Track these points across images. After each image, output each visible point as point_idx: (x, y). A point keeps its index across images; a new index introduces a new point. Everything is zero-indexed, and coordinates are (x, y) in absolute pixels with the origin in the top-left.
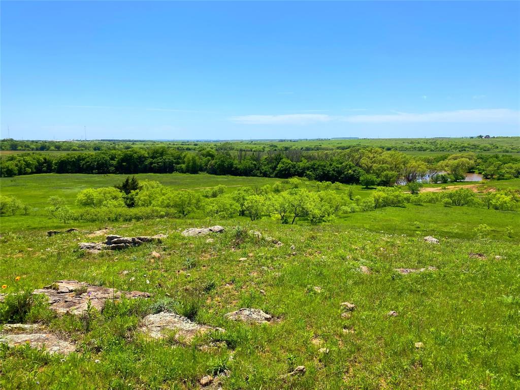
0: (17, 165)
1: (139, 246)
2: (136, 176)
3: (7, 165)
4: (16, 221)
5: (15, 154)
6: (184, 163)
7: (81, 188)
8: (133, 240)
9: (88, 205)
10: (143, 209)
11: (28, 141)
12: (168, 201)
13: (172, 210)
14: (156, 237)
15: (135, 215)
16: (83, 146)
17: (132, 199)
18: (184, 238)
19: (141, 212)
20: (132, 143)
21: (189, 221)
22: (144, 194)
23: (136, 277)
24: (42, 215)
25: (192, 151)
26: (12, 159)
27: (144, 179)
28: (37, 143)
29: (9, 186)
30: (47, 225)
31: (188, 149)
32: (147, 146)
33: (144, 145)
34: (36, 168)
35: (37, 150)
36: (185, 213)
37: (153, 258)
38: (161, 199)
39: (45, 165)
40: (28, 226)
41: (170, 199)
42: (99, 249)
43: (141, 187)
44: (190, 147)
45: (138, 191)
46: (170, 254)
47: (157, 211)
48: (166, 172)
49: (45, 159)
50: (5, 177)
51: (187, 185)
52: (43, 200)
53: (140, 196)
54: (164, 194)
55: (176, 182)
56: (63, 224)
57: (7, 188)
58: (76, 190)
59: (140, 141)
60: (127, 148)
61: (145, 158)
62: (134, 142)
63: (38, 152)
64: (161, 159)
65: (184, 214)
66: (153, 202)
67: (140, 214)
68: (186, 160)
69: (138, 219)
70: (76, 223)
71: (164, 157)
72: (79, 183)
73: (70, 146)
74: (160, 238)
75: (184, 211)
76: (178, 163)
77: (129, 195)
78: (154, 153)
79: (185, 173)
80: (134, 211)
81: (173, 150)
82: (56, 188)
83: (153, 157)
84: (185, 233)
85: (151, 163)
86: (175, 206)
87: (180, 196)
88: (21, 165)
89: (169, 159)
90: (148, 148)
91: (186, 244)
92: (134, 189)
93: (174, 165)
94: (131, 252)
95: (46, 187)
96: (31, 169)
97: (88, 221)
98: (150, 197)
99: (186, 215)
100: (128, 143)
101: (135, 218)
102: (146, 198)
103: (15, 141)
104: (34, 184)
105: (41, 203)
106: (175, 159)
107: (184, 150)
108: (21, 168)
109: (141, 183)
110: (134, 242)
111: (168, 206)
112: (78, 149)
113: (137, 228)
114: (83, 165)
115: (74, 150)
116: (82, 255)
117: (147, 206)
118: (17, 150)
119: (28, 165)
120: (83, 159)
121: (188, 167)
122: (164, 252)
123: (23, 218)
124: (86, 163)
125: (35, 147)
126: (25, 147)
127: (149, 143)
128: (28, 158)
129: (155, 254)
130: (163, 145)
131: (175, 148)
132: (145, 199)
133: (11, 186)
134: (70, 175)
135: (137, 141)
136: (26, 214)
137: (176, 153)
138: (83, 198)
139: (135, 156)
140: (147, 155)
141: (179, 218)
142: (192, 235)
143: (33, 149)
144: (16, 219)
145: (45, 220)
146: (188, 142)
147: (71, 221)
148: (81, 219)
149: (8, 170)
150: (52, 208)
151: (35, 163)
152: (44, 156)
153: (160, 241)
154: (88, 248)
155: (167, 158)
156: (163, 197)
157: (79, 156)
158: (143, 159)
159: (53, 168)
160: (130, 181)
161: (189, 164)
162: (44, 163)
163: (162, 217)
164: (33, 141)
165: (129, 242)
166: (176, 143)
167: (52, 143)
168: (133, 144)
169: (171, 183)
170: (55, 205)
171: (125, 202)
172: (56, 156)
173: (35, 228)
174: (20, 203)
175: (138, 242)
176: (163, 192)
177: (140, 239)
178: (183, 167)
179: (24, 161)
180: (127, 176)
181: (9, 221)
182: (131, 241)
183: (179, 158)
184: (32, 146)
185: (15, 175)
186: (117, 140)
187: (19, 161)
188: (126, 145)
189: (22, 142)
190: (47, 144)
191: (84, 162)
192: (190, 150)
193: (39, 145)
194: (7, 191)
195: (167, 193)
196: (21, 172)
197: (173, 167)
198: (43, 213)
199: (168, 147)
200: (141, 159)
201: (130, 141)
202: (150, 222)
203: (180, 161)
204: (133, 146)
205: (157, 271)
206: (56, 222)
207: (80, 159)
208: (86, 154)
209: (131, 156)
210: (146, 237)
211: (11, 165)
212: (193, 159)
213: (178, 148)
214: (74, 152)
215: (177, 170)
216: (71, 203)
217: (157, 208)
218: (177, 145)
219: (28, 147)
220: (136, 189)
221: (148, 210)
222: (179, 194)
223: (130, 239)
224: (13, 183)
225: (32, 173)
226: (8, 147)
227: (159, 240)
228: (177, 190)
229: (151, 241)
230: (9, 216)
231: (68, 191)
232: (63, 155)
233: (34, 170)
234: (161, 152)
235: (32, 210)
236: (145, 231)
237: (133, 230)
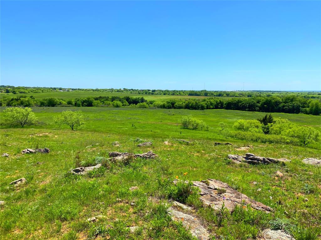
0: (206, 104)
1: (267, 164)
2: (272, 114)
3: (202, 103)
4: (202, 134)
5: (206, 98)
6: (308, 107)
7: (237, 119)
8: (264, 159)
9: (241, 129)
10: (275, 136)
11: (213, 91)
12: (293, 133)
13: (296, 140)
14: (281, 160)
15: (269, 139)
16: (241, 94)
17: (268, 129)
18: (304, 165)
19: (273, 138)
20: (272, 93)
21: (309, 150)
22: (277, 126)
23: (262, 190)
24: (215, 132)
25: (316, 98)
26: (204, 100)
27: (277, 117)
28: (217, 92)
29: (201, 115)
30: (216, 138)
31: (313, 97)
32: (282, 95)
33: (280, 94)
34: (215, 106)
35: (217, 96)
36: (306, 143)
37: (277, 176)
38: (288, 131)
39: (220, 104)
40: (207, 137)
41: (295, 131)
42: (240, 161)
43: (275, 121)
44: (315, 96)
45: (272, 124)
46: (291, 176)
47: (284, 139)
48: (293, 113)
49: (220, 101)
50: (200, 110)
51: (309, 123)
52: (216, 124)
53: (274, 127)
54: (290, 128)
55: (300, 120)
56: (225, 139)
57: (201, 116)
58: (235, 120)
59: (278, 92)
60: (269, 96)
61: (280, 103)
62: (273, 92)
63: (217, 97)
64: (291, 104)
65: (304, 143)
66: (282, 132)
67: (272, 139)
68: (310, 105)
69: (271, 142)
70: (232, 139)
71: (293, 103)
72: (237, 116)
73: (234, 94)
74: (284, 161)
75: (305, 142)
76: (304, 107)
77: (266, 126)
78: (286, 99)
79: (309, 114)
80: (268, 137)
81: (301, 97)
82: (224, 118)
83: (285, 103)
84: (305, 161)
85: (284, 106)
86: (298, 137)
87: (303, 130)
88: (208, 104)
89: (297, 104)
90: (282, 96)
91: (306, 171)
92: (270, 122)
93: (300, 108)
94: (262, 168)
95: (219, 117)
96: (213, 106)
97: (239, 139)
98: (280, 128)
99: (306, 144)
100: (269, 93)
101: (269, 141)
102: (277, 129)
103: (207, 91)
104: (213, 115)
105: (215, 125)
106: (302, 104)
107: (309, 98)
108: (208, 106)
109: (275, 119)
110: (264, 161)
111: (293, 136)
112: (238, 96)
113: (268, 149)
114: (240, 105)
115: (236, 96)
116: (229, 163)
117: (278, 134)
118: (207, 96)
119: (211, 104)
120: (241, 102)
121: (311, 110)
122: (286, 173)
123: (206, 132)
124: (242, 104)
125: (216, 95)
126: (211, 94)
127: (284, 93)
128: (212, 100)
129: (279, 173)
130: (293, 94)
131: (303, 96)
132: (277, 130)
133: (202, 115)
134: (233, 110)
135: (276, 92)
136: (207, 131)
137: (303, 100)
138: (238, 125)
139: (273, 101)
140: (281, 101)
141: (301, 145)
142: (311, 163)
143: (215, 96)
144: (202, 132)
145: (216, 135)
146: (313, 92)
147: (230, 138)
148: (235, 137)
149: (202, 106)
150: (220, 129)
151: (215, 103)
152: (220, 99)
153: (284, 164)
154: (233, 159)
155: (295, 103)
156: (290, 130)
157: (239, 100)
158: (278, 103)
159: (224, 106)
160: (268, 117)
161: (312, 107)
162: (220, 103)
163: (287, 143)
164: (215, 91)
165: (261, 161)
166: (303, 93)
167: (225, 92)
168: (273, 93)
169: (297, 121)
170: (222, 127)
171: (263, 130)
172: (226, 100)
173: (210, 139)
174: (205, 124)
175: (267, 162)
176: (290, 126)
177: (269, 159)
178: (307, 110)
179: (210, 102)
180: (267, 113)
181: (199, 133)
182: (262, 159)
183: (305, 103)
184: (215, 94)
185: (205, 109)
186: (262, 91)
187: (207, 102)
188: (268, 94)
189: (210, 92)
190: (222, 93)
191: (241, 104)
192: (314, 98)
193: (218, 93)
194: (200, 117)
195: (293, 127)
196: (208, 108)
197: (299, 109)
198: (216, 131)
199: (297, 96)
200: (277, 103)
201: (271, 91)
202: (279, 146)
203: (306, 105)
204: (272, 95)
205: (279, 188)
206: (221, 137)
207: (239, 102)
208: (242, 99)
209: (270, 101)
210: (273, 159)
211: (203, 104)
212: (316, 104)
213: (305, 97)
214: (235, 97)
215: (302, 112)
216: (231, 127)
217: (285, 137)
218: (304, 94)
219: (213, 94)
220: (271, 123)
221: (278, 137)
222: (302, 129)
223: (261, 158)
224: (203, 113)
225: (213, 108)
226: (203, 94)
227: (283, 163)
228: (300, 126)
229: (277, 162)
230: (199, 130)
231: (230, 120)
232: (230, 99)
233: (214, 107)
234: (292, 99)
235: (210, 128)
236: (274, 152)
237: (265, 150)
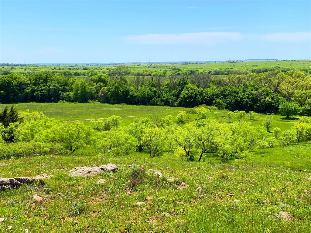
1: (17, 188)
2: (16, 105)
6: (71, 90)
8: (11, 181)
10: (23, 144)
12: (53, 135)
13: (58, 146)
14: (38, 177)
15: (15, 151)
17: (11, 132)
18: (70, 179)
19: (21, 148)
20: (10, 67)
21: (78, 158)
22: (26, 127)
23: (14, 226)
25: (81, 76)
27: (24, 110)
31: (77, 74)
32: (29, 71)
33: (25, 69)
36: (73, 149)
37: (35, 202)
38: (44, 133)
41: (56, 132)
43: (22, 119)
44: (79, 71)
45: (17, 123)
46: (54, 198)
47: (39, 147)
48: (50, 101)
51: (76, 116)
53: (21, 129)
54: (48, 127)
55: (62, 113)
59: (21, 65)
60: (5, 73)
61: (27, 85)
62: (13, 66)
64: (44, 86)
65: (71, 150)
66: (36, 136)
67: (20, 150)
68: (74, 86)
69: (18, 156)
71: (48, 84)
74: (43, 178)
75: (71, 147)
76: (65, 91)
77: (8, 129)
78: (36, 79)
79: (73, 101)
80: (12, 147)
81: (59, 75)
83: (35, 84)
84: (72, 173)
85: (33, 91)
86: (62, 140)
87: (67, 128)
89: (54, 86)
90: (29, 73)
91: (73, 185)
92: (14, 121)
93: (60, 92)
94: (9, 196)
98: (32, 130)
99: (74, 150)
100: (6, 67)
101: (14, 155)
102: (27, 131)
106: (61, 86)
107: (71, 75)
109: (21, 114)
110: (12, 184)
111: (53, 141)
113: (16, 167)
117: (29, 141)
121: (76, 94)
122: (47, 196)
127: (31, 68)
129: (36, 197)
130: (47, 70)
131: (61, 73)
132: (26, 133)
135: (17, 65)
137: (63, 79)
139: (15, 82)
140: (28, 82)
141: (66, 154)
142: (79, 174)
146: (76, 65)
153: (42, 183)
155: (52, 85)
156: (48, 130)
158: (24, 87)
160: (8, 112)
161: (77, 90)
163: (45, 153)
165: (6, 184)
166: (62, 68)
168: (12, 69)
169: (56, 114)
171: (3, 137)
175: (17, 184)
176: (47, 124)
177: (19, 180)
178: (70, 95)
180: (5, 105)
182: (8, 182)
183: (66, 84)
188: (3, 70)
192: (78, 75)
195: (51, 126)
197: (59, 95)
199: (53, 72)
200: (22, 86)
201: (8, 65)
202: (32, 159)
203: (67, 88)
204: (12, 71)
205: (38, 219)
209: (10, 83)
210: (26, 178)
212: (83, 85)
213: (65, 74)
215: (63, 99)
217: (40, 143)
218: (63, 69)
220: (16, 121)
221: (30, 145)
222: (65, 126)
223: (7, 180)
227: (41, 181)
228: (63, 122)
229: (31, 182)
234: (45, 79)
236: (25, 170)
237: (11, 169)
